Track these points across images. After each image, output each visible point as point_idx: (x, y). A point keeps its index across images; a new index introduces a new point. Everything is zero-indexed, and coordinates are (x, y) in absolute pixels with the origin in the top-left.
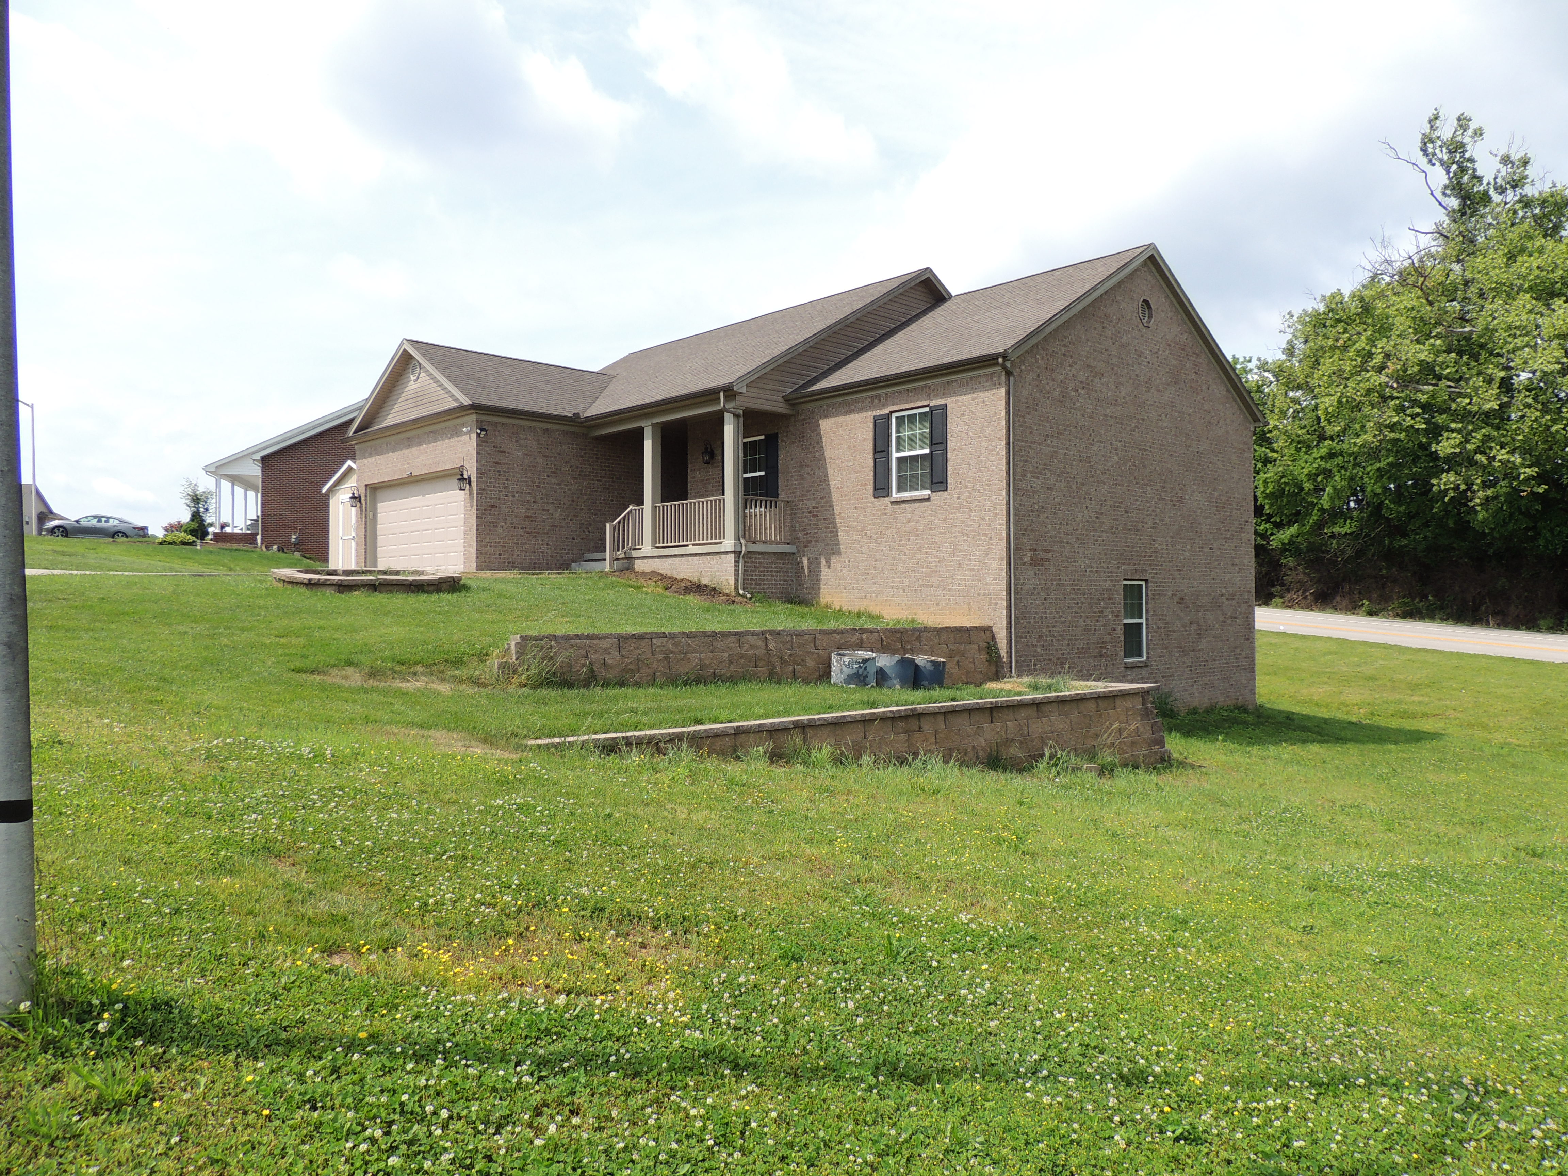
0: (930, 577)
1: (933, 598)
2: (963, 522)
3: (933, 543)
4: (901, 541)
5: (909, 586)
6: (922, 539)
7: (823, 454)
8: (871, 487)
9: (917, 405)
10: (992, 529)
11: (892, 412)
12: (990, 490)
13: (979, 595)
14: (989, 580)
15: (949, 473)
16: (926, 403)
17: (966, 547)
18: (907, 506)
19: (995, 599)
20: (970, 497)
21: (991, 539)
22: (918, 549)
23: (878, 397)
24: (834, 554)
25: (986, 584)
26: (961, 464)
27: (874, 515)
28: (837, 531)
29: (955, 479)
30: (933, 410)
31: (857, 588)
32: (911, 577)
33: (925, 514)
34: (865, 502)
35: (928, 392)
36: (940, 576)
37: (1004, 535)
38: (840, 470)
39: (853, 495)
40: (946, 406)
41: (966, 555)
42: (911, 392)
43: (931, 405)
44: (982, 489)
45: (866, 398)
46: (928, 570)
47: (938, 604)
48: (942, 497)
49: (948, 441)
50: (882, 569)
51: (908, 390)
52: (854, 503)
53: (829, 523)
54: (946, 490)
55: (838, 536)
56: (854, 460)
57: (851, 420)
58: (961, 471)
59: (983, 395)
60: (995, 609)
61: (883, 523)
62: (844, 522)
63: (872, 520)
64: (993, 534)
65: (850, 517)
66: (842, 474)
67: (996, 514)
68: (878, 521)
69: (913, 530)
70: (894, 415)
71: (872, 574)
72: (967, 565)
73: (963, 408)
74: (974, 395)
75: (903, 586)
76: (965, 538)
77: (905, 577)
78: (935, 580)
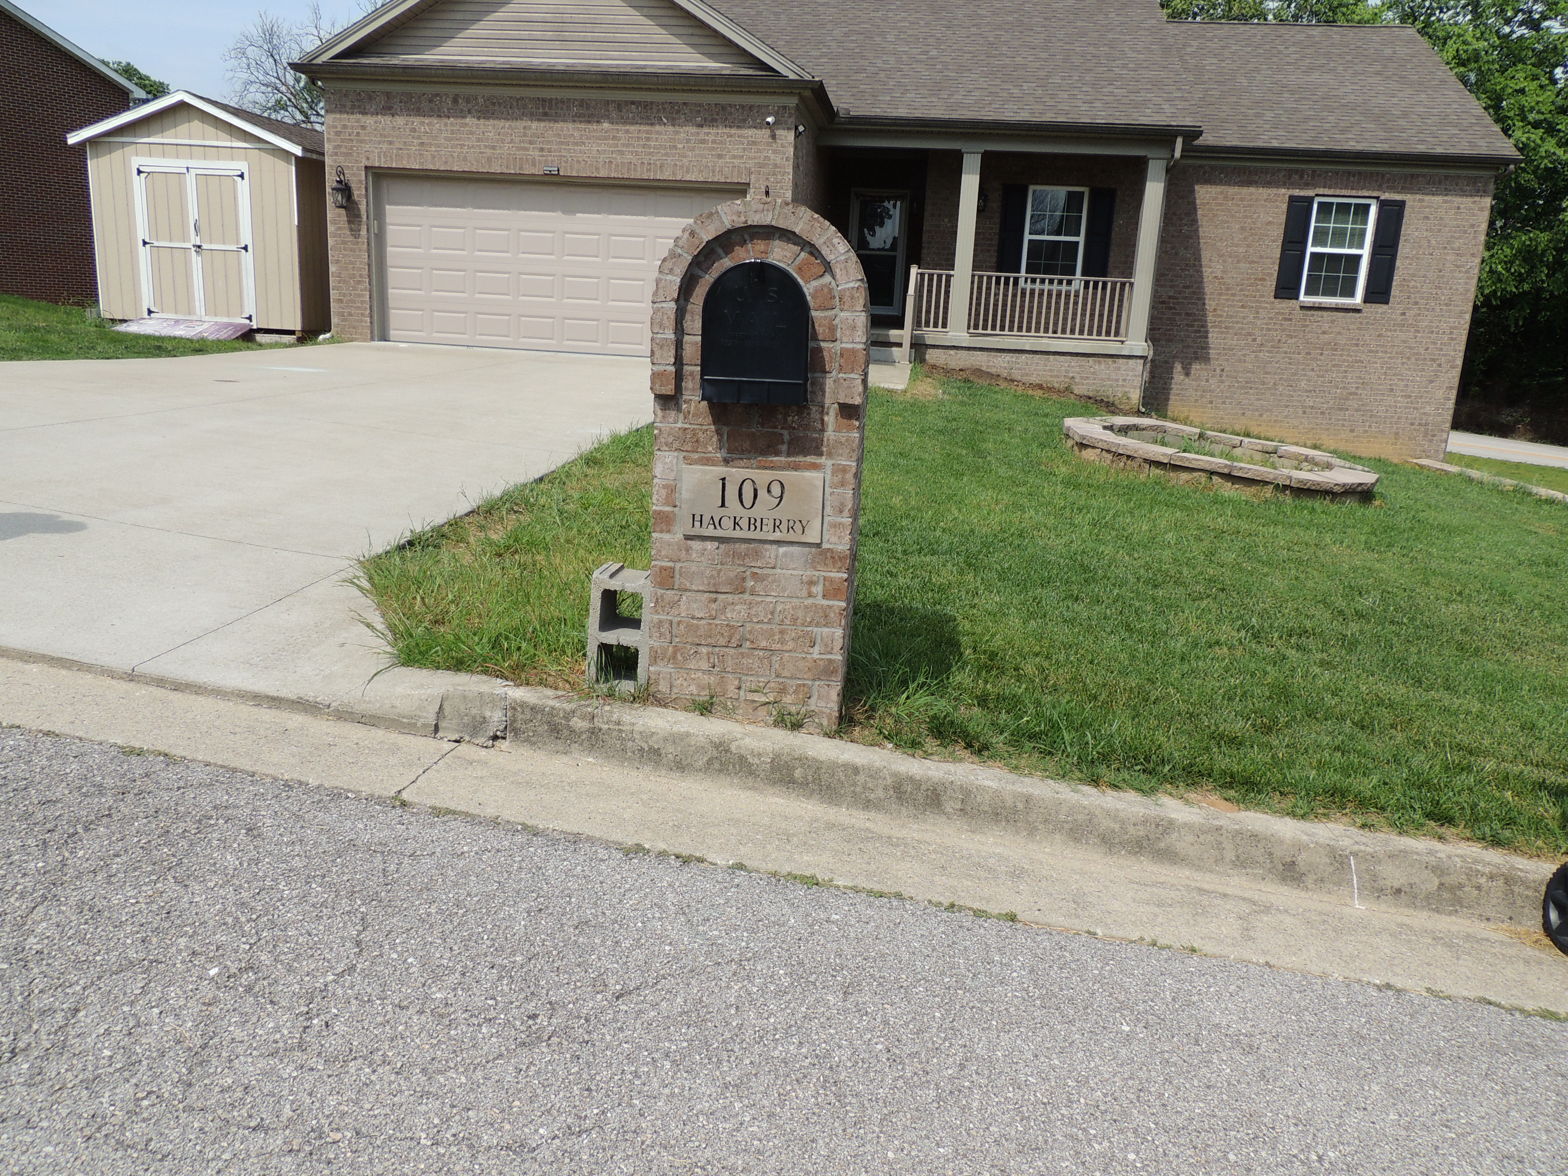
0: (1346, 399)
1: (1347, 423)
2: (1404, 342)
3: (1356, 362)
4: (1308, 354)
5: (1312, 407)
6: (1342, 355)
7: (1197, 230)
8: (1271, 283)
9: (1360, 194)
10: (1444, 355)
11: (1317, 195)
12: (1450, 311)
13: (1412, 424)
14: (1429, 409)
15: (1394, 283)
16: (1375, 194)
17: (1404, 371)
18: (1325, 314)
19: (1432, 430)
20: (1419, 315)
21: (1440, 365)
22: (1334, 366)
23: (1301, 174)
24: (1197, 358)
25: (1425, 414)
26: (1413, 275)
27: (1271, 318)
28: (1207, 332)
29: (1401, 291)
30: (1383, 205)
31: (1231, 403)
32: (1317, 397)
33: (1353, 327)
34: (1258, 301)
35: (1381, 182)
36: (1361, 400)
37: (1459, 362)
38: (1223, 255)
39: (1241, 290)
40: (1402, 204)
41: (1402, 380)
42: (1354, 176)
43: (1382, 198)
44: (1438, 308)
45: (1280, 170)
46: (1345, 392)
47: (1352, 431)
48: (1380, 310)
49: (1400, 246)
50: (1275, 384)
51: (1349, 173)
52: (1240, 301)
53: (1195, 321)
54: (1387, 303)
55: (1207, 337)
56: (1249, 246)
57: (1251, 194)
58: (1413, 283)
59: (1458, 199)
60: (1431, 441)
61: (1284, 330)
62: (1220, 322)
63: (1267, 324)
64: (1443, 360)
65: (1232, 317)
66: (1224, 261)
67: (1452, 339)
68: (1277, 327)
69: (1330, 343)
70: (1317, 199)
71: (1257, 388)
72: (1402, 391)
73: (1428, 210)
74: (1446, 198)
75: (1304, 407)
76: (1404, 361)
77: (1308, 397)
78: (1353, 403)
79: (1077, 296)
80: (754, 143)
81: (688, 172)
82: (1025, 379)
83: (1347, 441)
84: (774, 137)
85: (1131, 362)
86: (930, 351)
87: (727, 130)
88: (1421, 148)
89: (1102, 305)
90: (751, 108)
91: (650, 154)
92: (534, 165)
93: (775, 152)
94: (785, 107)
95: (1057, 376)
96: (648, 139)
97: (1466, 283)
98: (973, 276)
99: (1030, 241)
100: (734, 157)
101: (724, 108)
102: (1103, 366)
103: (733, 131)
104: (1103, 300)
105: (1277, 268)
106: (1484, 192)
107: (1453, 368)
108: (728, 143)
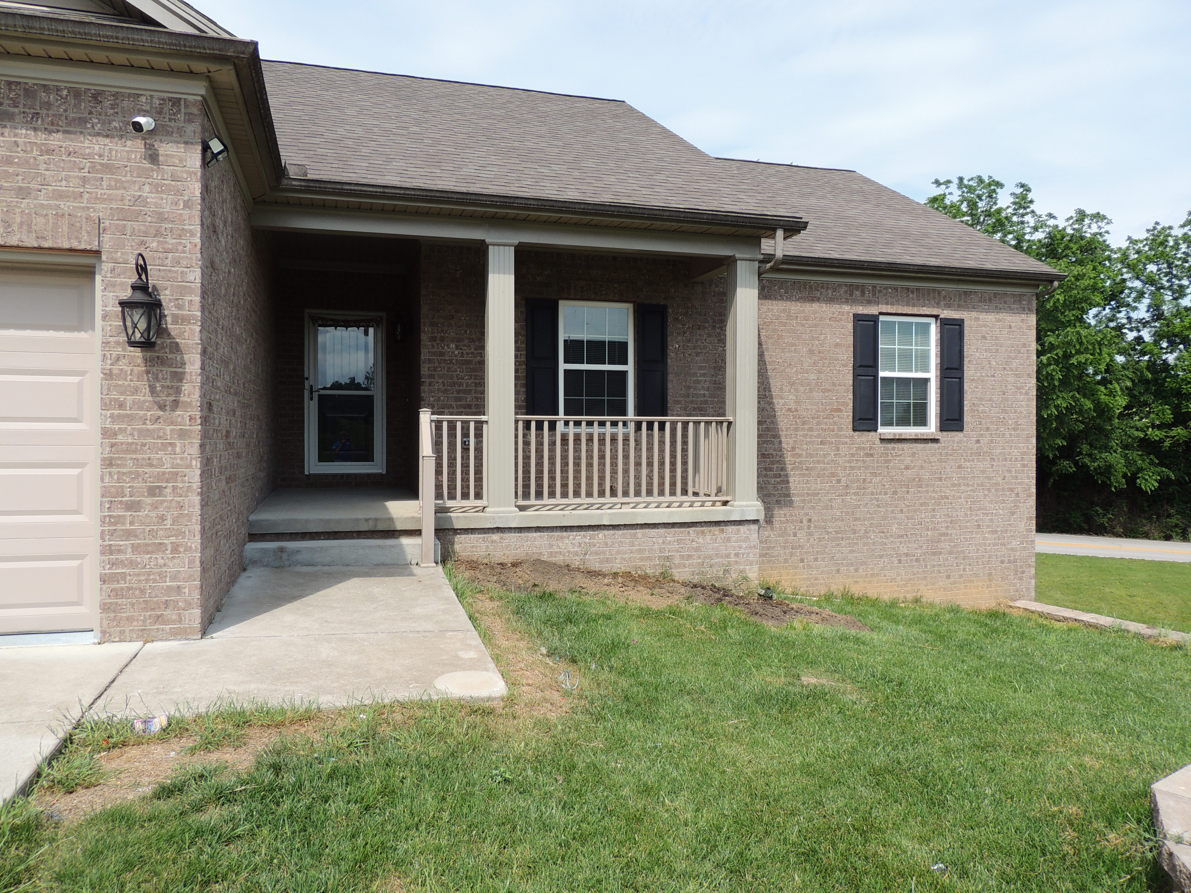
0: (939, 541)
1: (942, 569)
2: (983, 472)
3: (942, 498)
4: (895, 493)
5: (907, 555)
6: (927, 492)
8: (847, 414)
9: (920, 312)
10: (1019, 484)
11: (881, 313)
12: (1018, 436)
13: (1002, 562)
14: (1015, 544)
15: (965, 409)
16: (935, 313)
17: (987, 504)
18: (906, 446)
19: (1021, 567)
20: (992, 442)
21: (1017, 495)
22: (921, 505)
23: (862, 289)
25: (1012, 549)
26: (981, 399)
27: (853, 455)
28: (787, 476)
29: (972, 416)
30: (943, 324)
31: (823, 560)
32: (909, 542)
33: (932, 459)
34: (837, 436)
35: (938, 299)
36: (951, 541)
37: (1034, 490)
38: (794, 383)
39: (818, 424)
40: (960, 323)
41: (987, 514)
42: (913, 292)
43: (942, 316)
44: (1007, 433)
45: (840, 285)
46: (936, 533)
47: (948, 577)
48: (956, 439)
49: (965, 368)
50: (866, 532)
51: (908, 289)
52: (818, 436)
53: (773, 463)
54: (961, 429)
55: (788, 482)
56: (820, 372)
57: (815, 312)
58: (981, 408)
59: (1009, 318)
60: (1021, 579)
61: (866, 468)
62: (800, 463)
63: (849, 462)
64: (1019, 489)
65: (811, 456)
66: (796, 390)
67: (1024, 466)
68: (860, 464)
69: (914, 479)
70: (882, 318)
71: (848, 539)
72: (988, 526)
73: (984, 329)
74: (997, 317)
75: (899, 555)
76: (986, 492)
77: (901, 543)
78: (945, 546)
80: (108, 168)
82: (606, 568)
83: (945, 589)
84: (153, 158)
85: (743, 529)
86: (458, 538)
87: (41, 137)
88: (972, 264)
89: (662, 451)
90: (97, 97)
93: (157, 188)
94: (176, 102)
95: (649, 559)
97: (1028, 406)
98: (517, 422)
99: (566, 371)
100: (60, 196)
101: (29, 93)
102: (708, 538)
103: (56, 140)
104: (662, 442)
105: (851, 396)
106: (1029, 310)
107: (1030, 496)
108: (43, 166)
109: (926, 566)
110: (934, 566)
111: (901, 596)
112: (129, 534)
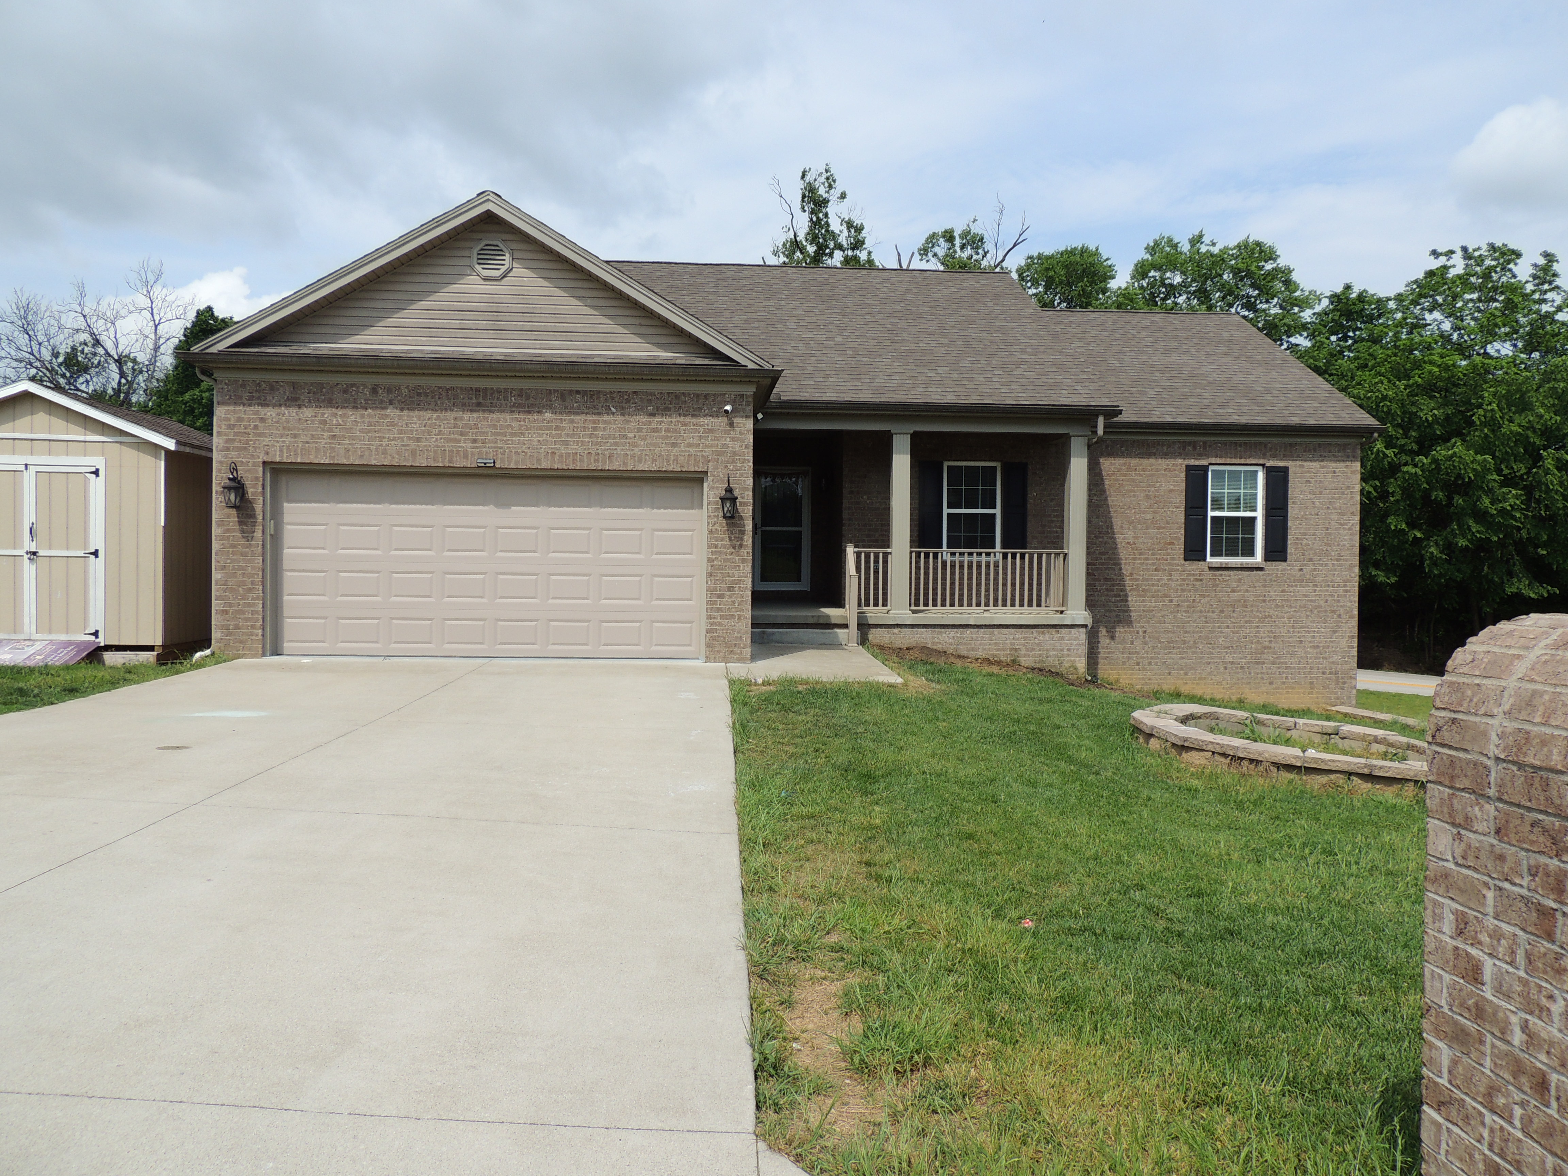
0: (1263, 653)
1: (1265, 676)
2: (1305, 596)
3: (1266, 617)
4: (1222, 612)
5: (1232, 663)
6: (1252, 611)
7: (1106, 499)
8: (1180, 547)
9: (1248, 462)
10: (1342, 606)
11: (1211, 464)
12: (1341, 565)
13: (1324, 673)
14: (1336, 658)
15: (1289, 542)
16: (1261, 462)
17: (1309, 623)
18: (1232, 573)
19: (1343, 678)
20: (1315, 570)
21: (1339, 616)
22: (1246, 622)
23: (1194, 445)
24: (1120, 621)
25: (1333, 663)
26: (1305, 534)
27: (1184, 580)
28: (1126, 595)
29: (1296, 549)
30: (1270, 472)
31: (1156, 664)
32: (1235, 653)
33: (1257, 584)
34: (1170, 564)
35: (1264, 450)
36: (1275, 653)
37: (1356, 612)
38: (1133, 522)
39: (1153, 554)
40: (1286, 470)
41: (1309, 632)
42: (1240, 446)
43: (1268, 465)
44: (1330, 563)
45: (1174, 442)
46: (1259, 646)
47: (1271, 683)
48: (1280, 568)
49: (1289, 508)
50: (1195, 642)
51: (1236, 443)
52: (1153, 564)
53: (1113, 585)
54: (1285, 560)
55: (1127, 601)
56: (1155, 512)
57: (1151, 465)
58: (1305, 542)
59: (1333, 464)
60: (1343, 688)
61: (1196, 590)
62: (1137, 585)
63: (1180, 586)
64: (1342, 610)
65: (1147, 580)
66: (1135, 527)
67: (1346, 591)
68: (1190, 587)
69: (1239, 601)
70: (1211, 468)
71: (1179, 648)
72: (1310, 642)
73: (1308, 475)
74: (1322, 463)
75: (1224, 663)
76: (1308, 613)
77: (1227, 653)
78: (1268, 657)
79: (996, 566)
80: (711, 431)
81: (640, 461)
82: (972, 654)
84: (731, 425)
85: (1074, 631)
86: (873, 630)
87: (682, 419)
88: (1295, 420)
89: (1022, 575)
90: (706, 396)
91: (597, 444)
92: (466, 456)
93: (733, 439)
94: (742, 396)
95: (1004, 650)
96: (595, 429)
97: (1351, 540)
98: (911, 553)
99: (948, 514)
100: (689, 445)
101: (677, 397)
102: (1047, 637)
103: (688, 419)
104: (1022, 568)
105: (1183, 532)
106: (1354, 457)
107: (1352, 617)
108: (682, 432)
109: (1250, 673)
110: (1258, 674)
111: (1226, 697)
112: (719, 610)
